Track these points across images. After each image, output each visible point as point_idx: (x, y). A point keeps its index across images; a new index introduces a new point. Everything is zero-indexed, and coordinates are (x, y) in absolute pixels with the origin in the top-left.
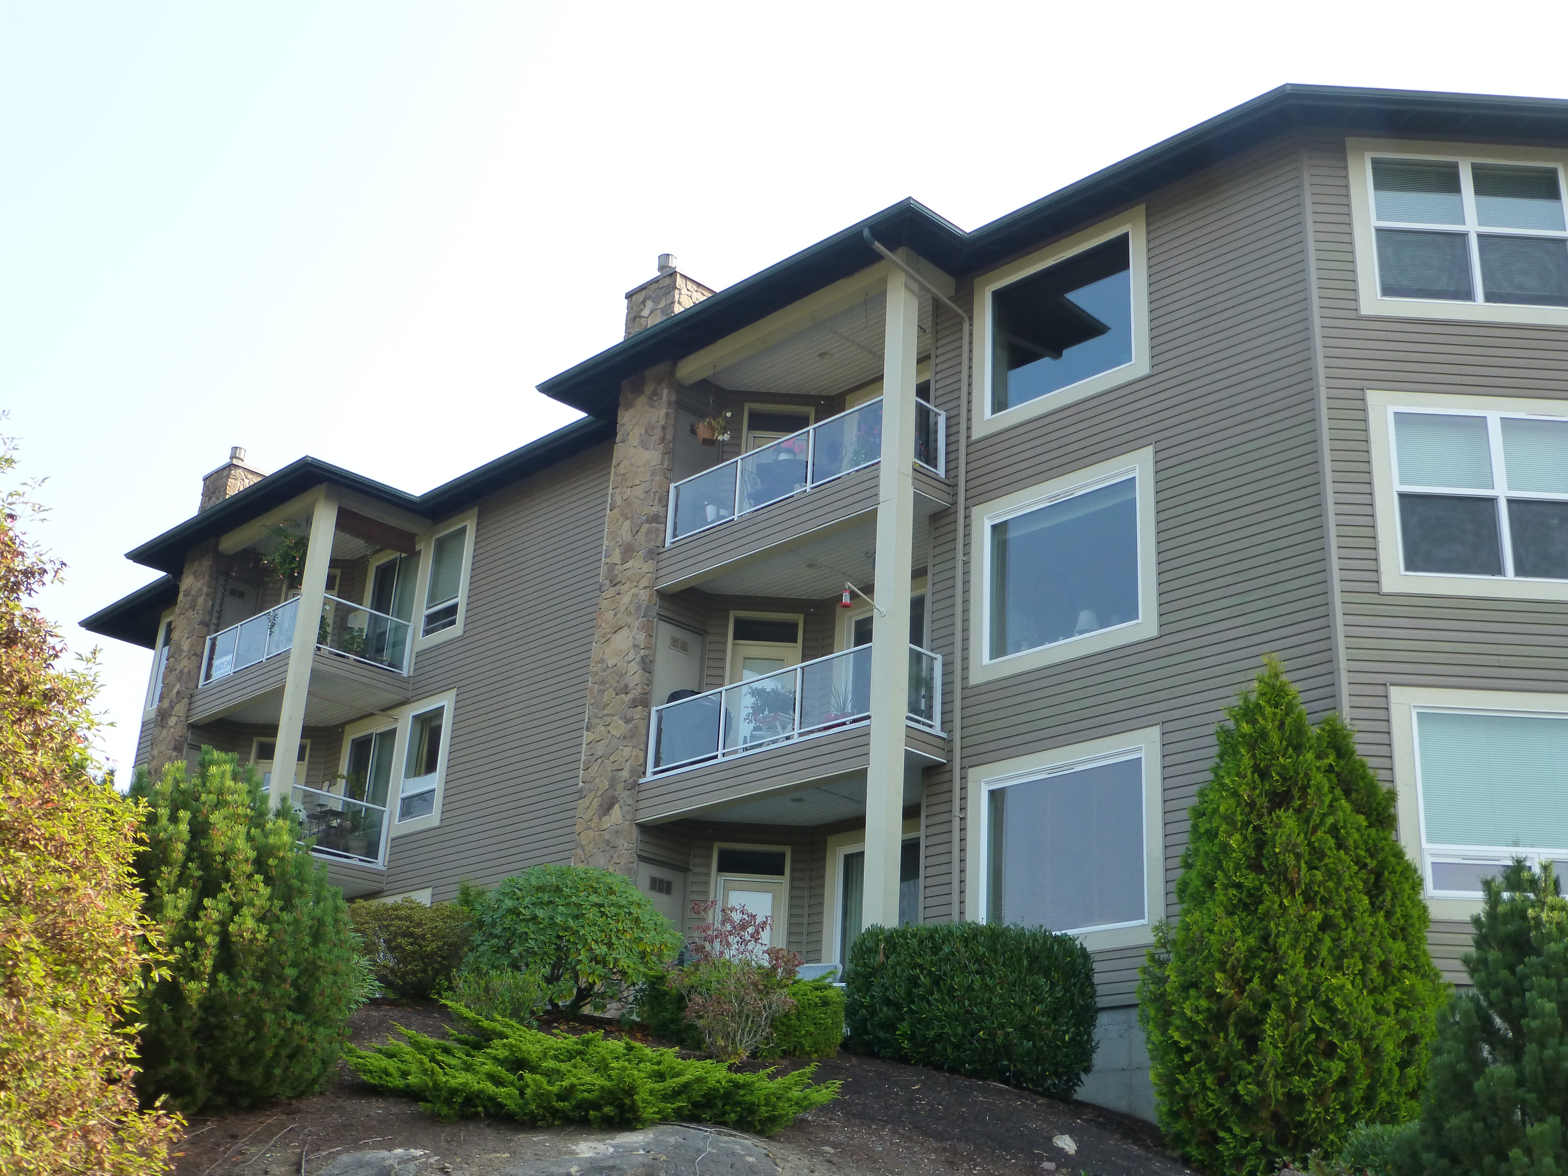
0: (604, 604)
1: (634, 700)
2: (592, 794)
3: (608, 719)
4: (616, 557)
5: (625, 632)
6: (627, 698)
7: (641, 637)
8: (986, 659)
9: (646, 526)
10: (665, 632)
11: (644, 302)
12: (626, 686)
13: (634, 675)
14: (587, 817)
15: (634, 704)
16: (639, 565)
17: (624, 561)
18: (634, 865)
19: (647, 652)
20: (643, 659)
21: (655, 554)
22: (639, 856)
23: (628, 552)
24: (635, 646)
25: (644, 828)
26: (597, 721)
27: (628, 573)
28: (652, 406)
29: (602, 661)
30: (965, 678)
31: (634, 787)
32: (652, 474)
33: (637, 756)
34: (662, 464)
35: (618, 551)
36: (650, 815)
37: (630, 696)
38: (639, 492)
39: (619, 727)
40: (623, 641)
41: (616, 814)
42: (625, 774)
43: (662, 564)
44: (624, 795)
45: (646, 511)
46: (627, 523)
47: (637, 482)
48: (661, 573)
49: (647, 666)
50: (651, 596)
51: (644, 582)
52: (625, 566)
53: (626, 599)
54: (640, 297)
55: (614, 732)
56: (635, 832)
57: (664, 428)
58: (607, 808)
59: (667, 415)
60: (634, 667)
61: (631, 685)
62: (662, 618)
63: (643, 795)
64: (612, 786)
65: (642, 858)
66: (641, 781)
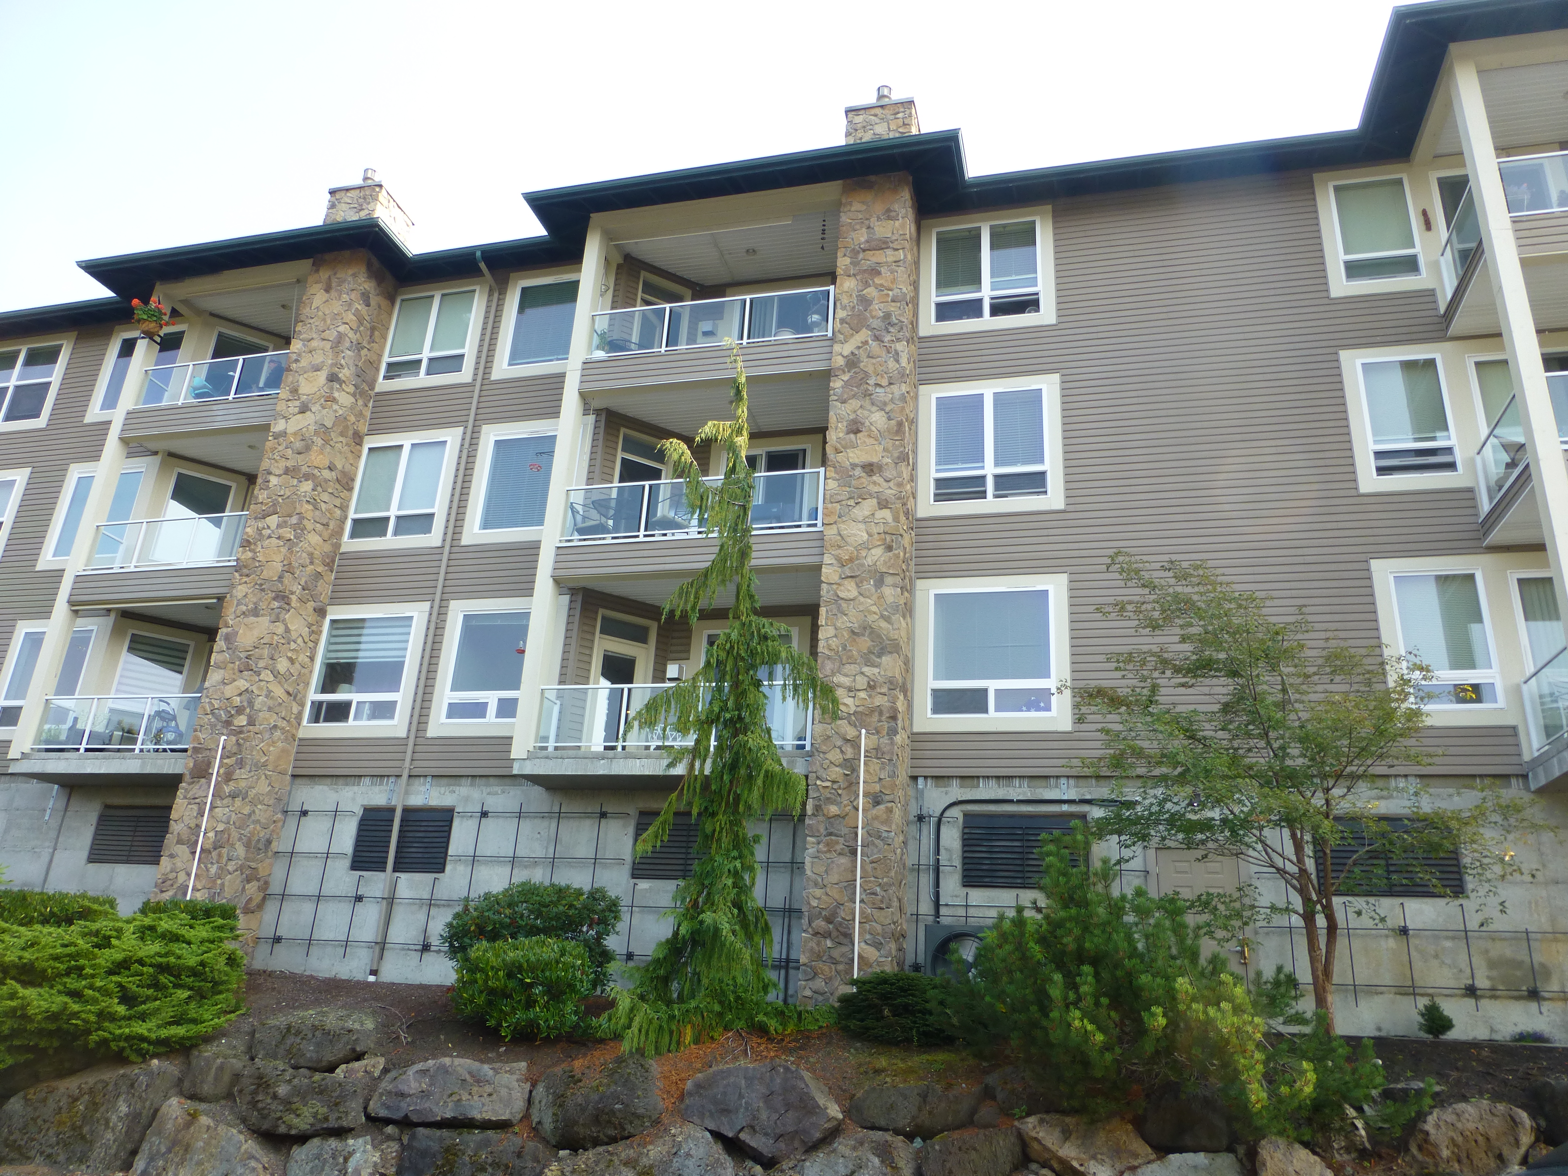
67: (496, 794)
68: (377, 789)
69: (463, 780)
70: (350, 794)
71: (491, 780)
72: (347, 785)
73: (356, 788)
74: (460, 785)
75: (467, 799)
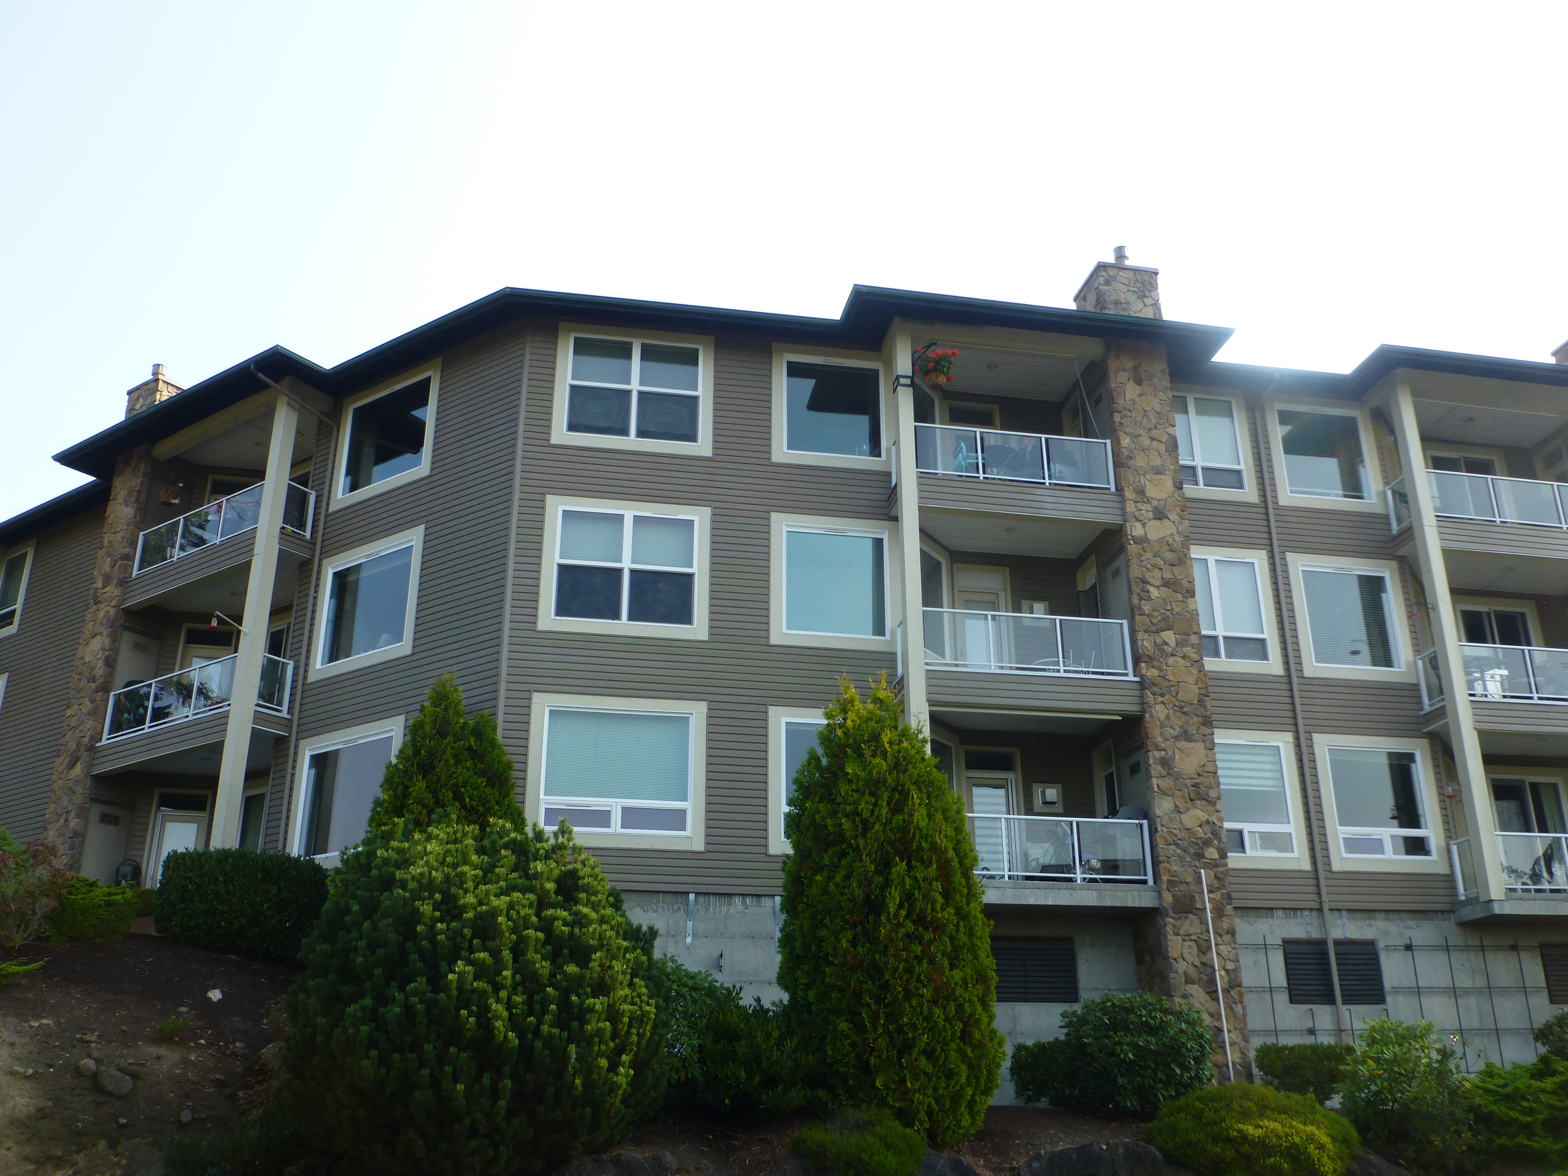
0: (89, 617)
1: (97, 687)
2: (65, 754)
3: (81, 700)
4: (99, 584)
5: (98, 638)
6: (93, 686)
7: (107, 642)
8: (318, 666)
9: (119, 562)
10: (127, 639)
11: (137, 399)
12: (94, 677)
13: (100, 670)
14: (60, 771)
15: (97, 690)
16: (112, 591)
17: (104, 587)
18: (87, 805)
19: (110, 653)
20: (107, 658)
21: (124, 582)
22: (91, 798)
23: (107, 580)
24: (103, 649)
25: (98, 778)
26: (74, 701)
27: (105, 596)
28: (134, 476)
29: (82, 658)
30: (305, 678)
31: (91, 749)
32: (128, 525)
33: (95, 727)
34: (135, 518)
35: (101, 578)
36: (101, 769)
37: (96, 684)
38: (118, 537)
39: (87, 706)
40: (96, 644)
41: (78, 769)
42: (86, 740)
43: (127, 590)
44: (84, 755)
45: (121, 551)
46: (109, 559)
47: (118, 530)
48: (127, 596)
49: (110, 663)
50: (118, 612)
51: (114, 603)
52: (104, 591)
53: (101, 614)
54: (135, 395)
55: (83, 710)
56: (89, 782)
57: (139, 491)
58: (72, 765)
59: (142, 483)
60: (101, 663)
61: (97, 676)
62: (126, 628)
63: (99, 755)
64: (78, 749)
65: (94, 800)
66: (97, 745)
67: (1412, 928)
68: (1292, 922)
69: (1377, 915)
70: (1266, 927)
71: (1404, 914)
72: (1259, 917)
73: (1270, 921)
74: (1374, 919)
75: (1386, 933)
